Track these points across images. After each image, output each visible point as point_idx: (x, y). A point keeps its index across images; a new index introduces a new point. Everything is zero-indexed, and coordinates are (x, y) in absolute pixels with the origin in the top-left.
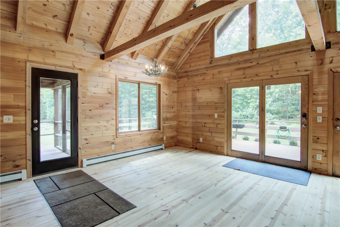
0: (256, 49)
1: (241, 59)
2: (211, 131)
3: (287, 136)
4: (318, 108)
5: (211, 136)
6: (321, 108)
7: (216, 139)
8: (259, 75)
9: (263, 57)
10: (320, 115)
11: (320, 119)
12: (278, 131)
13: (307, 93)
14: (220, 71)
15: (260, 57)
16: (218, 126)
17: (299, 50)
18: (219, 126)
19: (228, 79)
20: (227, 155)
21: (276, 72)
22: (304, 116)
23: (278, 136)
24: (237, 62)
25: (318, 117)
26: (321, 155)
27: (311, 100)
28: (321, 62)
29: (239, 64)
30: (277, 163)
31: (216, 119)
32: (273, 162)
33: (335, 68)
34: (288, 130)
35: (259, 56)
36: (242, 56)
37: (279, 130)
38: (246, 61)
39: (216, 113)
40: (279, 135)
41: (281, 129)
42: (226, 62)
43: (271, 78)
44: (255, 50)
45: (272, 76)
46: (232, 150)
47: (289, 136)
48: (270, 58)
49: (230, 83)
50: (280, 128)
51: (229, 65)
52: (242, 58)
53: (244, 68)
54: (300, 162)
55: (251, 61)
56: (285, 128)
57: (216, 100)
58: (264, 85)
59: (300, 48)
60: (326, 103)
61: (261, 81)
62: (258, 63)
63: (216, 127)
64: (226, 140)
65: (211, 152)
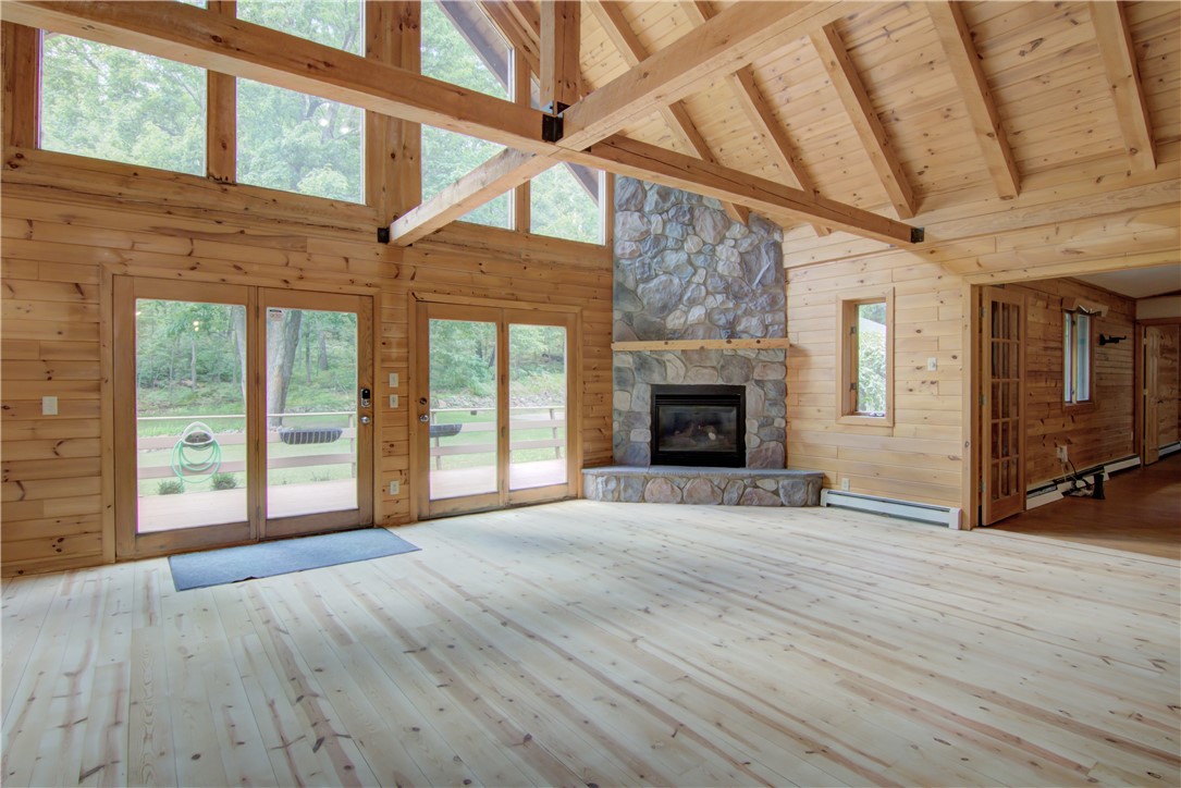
0: (235, 185)
1: (177, 198)
2: (19, 476)
3: (211, 461)
4: (391, 375)
5: (22, 499)
6: (396, 375)
7: (51, 510)
8: (245, 267)
9: (258, 217)
10: (394, 391)
11: (394, 403)
12: (181, 451)
13: (370, 339)
14: (74, 217)
15: (246, 212)
16: (61, 449)
17: (353, 230)
18: (64, 450)
19: (119, 260)
20: (118, 561)
21: (298, 273)
22: (366, 394)
23: (182, 467)
24: (160, 206)
25: (392, 396)
26: (397, 483)
27: (378, 358)
28: (395, 272)
29: (169, 213)
30: (303, 529)
31: (51, 421)
32: (294, 532)
33: (421, 291)
34: (213, 444)
35: (246, 209)
36: (181, 188)
37: (184, 445)
38: (198, 211)
39: (50, 393)
40: (185, 463)
41: (193, 441)
42: (110, 187)
43: (284, 285)
44: (230, 184)
45: (286, 281)
46: (138, 535)
47: (217, 461)
48: (278, 226)
49: (125, 275)
50: (187, 440)
51: (121, 203)
52: (179, 193)
53: (192, 236)
54: (358, 510)
55: (219, 219)
56: (205, 437)
57: (49, 338)
58: (261, 304)
59: (356, 226)
60: (404, 365)
61: (252, 290)
62: (242, 232)
63: (54, 456)
64: (111, 501)
65: (21, 572)
